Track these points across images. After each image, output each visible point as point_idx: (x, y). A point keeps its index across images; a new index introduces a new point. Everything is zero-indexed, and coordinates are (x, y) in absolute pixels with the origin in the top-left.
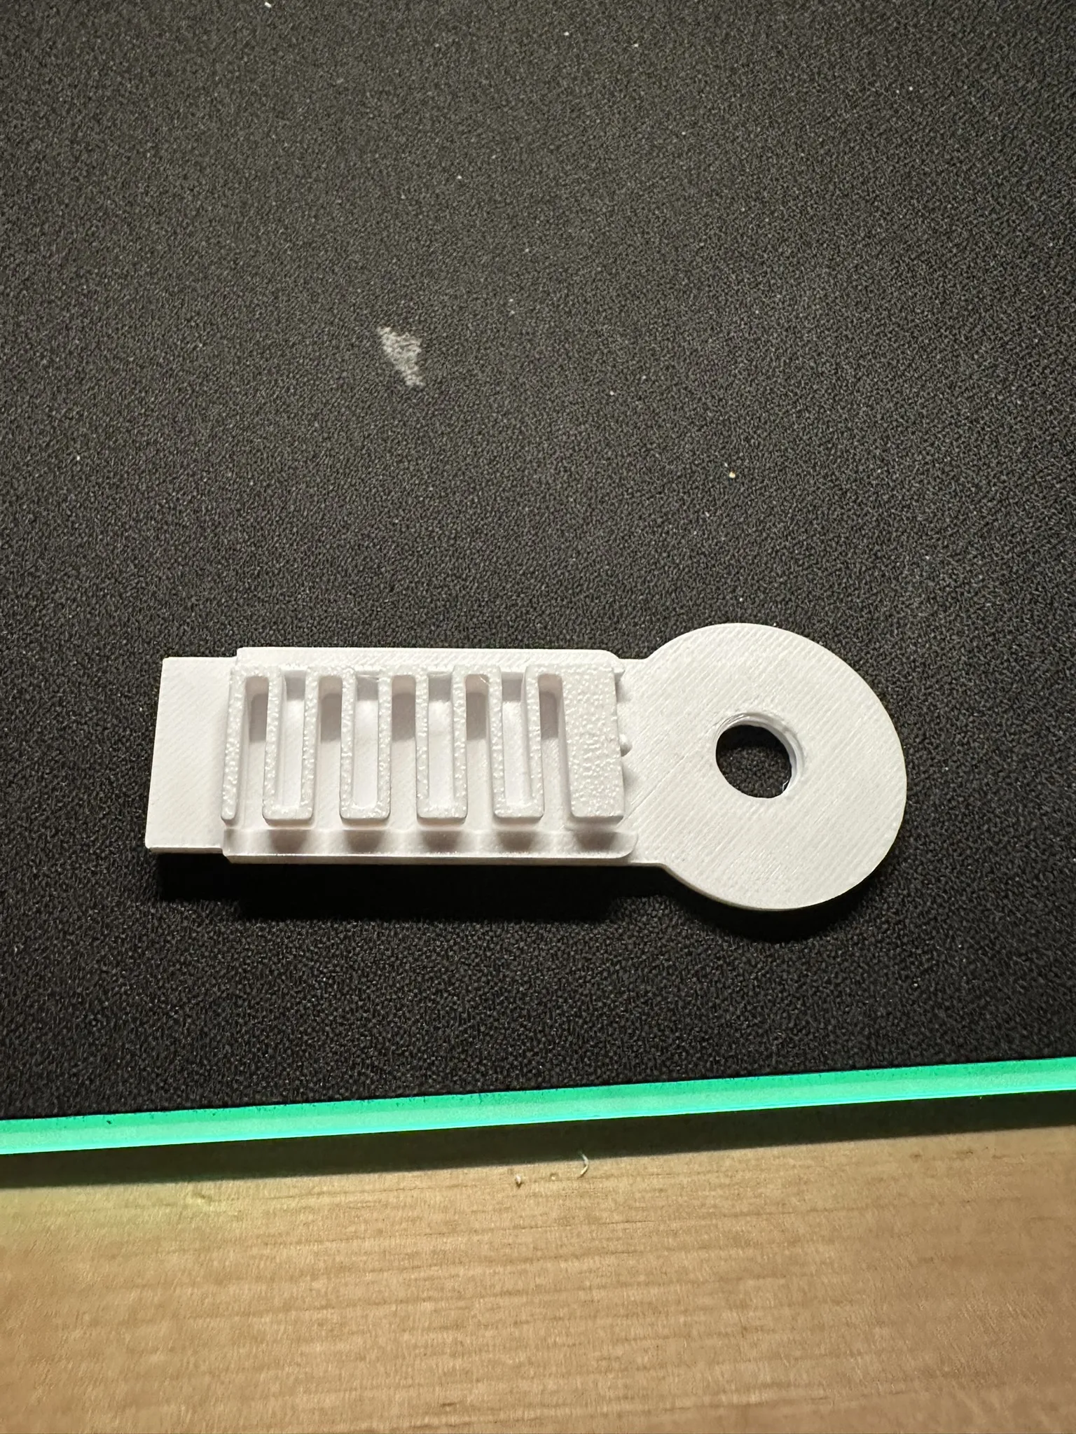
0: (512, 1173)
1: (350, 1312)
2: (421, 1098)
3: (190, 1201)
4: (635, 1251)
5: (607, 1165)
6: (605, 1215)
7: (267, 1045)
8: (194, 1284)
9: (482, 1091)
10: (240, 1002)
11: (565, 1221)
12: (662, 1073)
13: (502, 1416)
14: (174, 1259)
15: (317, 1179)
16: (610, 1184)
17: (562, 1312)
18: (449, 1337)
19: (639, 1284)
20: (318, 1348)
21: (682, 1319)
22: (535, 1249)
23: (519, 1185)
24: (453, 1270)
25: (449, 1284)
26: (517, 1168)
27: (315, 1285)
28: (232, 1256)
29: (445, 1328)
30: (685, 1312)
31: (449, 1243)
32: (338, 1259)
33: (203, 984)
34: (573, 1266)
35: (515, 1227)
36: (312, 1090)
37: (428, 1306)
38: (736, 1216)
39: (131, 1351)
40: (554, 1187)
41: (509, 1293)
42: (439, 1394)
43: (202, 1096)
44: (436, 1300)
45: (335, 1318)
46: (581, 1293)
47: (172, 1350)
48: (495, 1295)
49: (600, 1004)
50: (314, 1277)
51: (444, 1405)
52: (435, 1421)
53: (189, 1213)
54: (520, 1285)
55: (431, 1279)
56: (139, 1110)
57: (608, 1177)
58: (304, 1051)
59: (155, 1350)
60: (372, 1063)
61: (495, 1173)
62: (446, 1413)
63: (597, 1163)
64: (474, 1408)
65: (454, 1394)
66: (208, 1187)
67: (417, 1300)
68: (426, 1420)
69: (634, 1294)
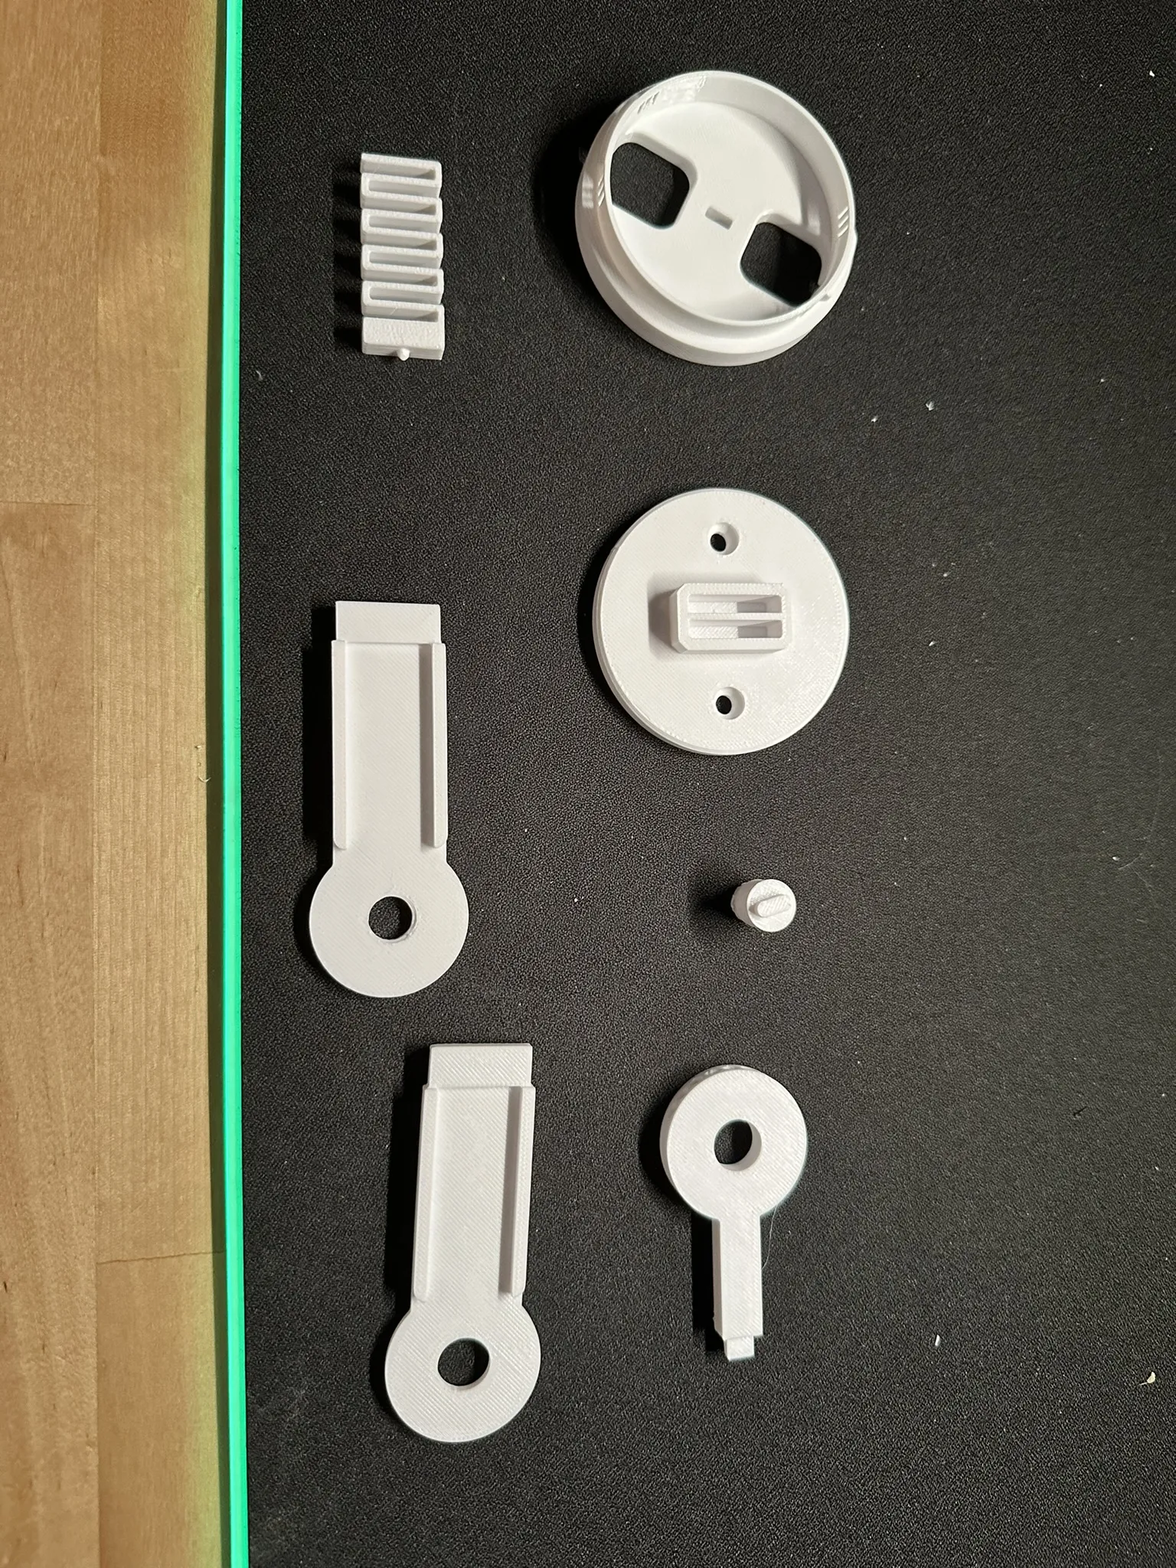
0: (202, 744)
1: (143, 662)
2: (240, 699)
3: (198, 587)
4: (162, 800)
5: (203, 792)
6: (180, 787)
7: (268, 625)
8: (160, 588)
9: (242, 728)
10: (290, 613)
11: (178, 767)
12: (245, 818)
13: (95, 730)
14: (172, 580)
15: (204, 649)
16: (194, 793)
17: (137, 762)
18: (130, 707)
19: (148, 800)
20: (130, 646)
21: (131, 819)
22: (167, 752)
23: (196, 747)
24: (159, 712)
25: (153, 709)
26: (205, 746)
27: (157, 646)
28: (171, 607)
29: (134, 707)
30: (134, 822)
31: (171, 711)
32: (167, 657)
33: (299, 595)
34: (157, 771)
35: (177, 743)
36: (246, 646)
37: (144, 699)
38: (176, 852)
39: (133, 559)
40: (195, 764)
41: (147, 738)
42: (106, 701)
43: (246, 593)
44: (146, 703)
45: (141, 655)
46: (145, 772)
47: (133, 578)
48: (147, 731)
49: (281, 791)
50: (159, 646)
51: (102, 703)
52: (95, 699)
53: (192, 586)
54: (150, 744)
55: (156, 701)
56: (241, 563)
57: (197, 791)
58: (265, 643)
59: (133, 570)
60: (257, 676)
61: (203, 736)
62: (98, 704)
63: (205, 786)
64: (99, 718)
65: (106, 708)
66: (202, 596)
67: (147, 695)
68: (96, 695)
69: (143, 797)
